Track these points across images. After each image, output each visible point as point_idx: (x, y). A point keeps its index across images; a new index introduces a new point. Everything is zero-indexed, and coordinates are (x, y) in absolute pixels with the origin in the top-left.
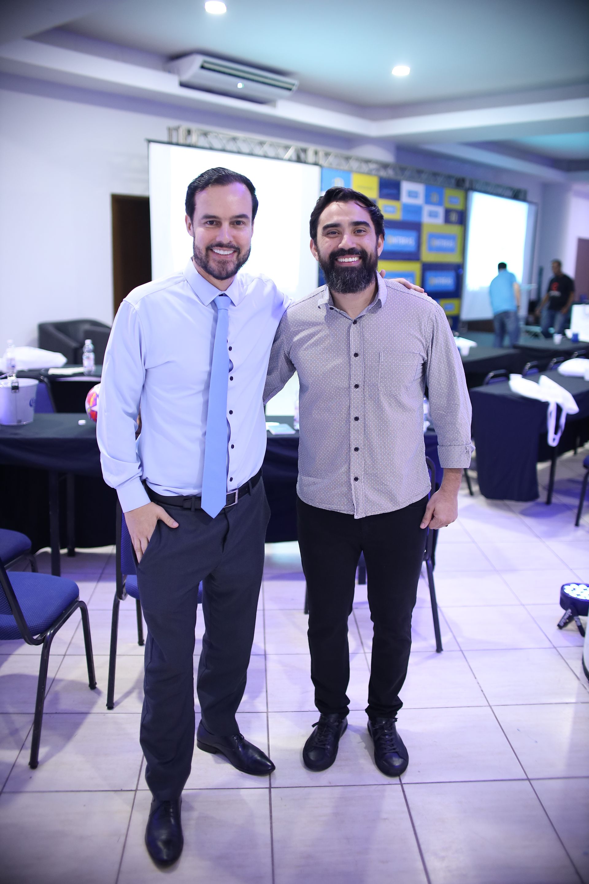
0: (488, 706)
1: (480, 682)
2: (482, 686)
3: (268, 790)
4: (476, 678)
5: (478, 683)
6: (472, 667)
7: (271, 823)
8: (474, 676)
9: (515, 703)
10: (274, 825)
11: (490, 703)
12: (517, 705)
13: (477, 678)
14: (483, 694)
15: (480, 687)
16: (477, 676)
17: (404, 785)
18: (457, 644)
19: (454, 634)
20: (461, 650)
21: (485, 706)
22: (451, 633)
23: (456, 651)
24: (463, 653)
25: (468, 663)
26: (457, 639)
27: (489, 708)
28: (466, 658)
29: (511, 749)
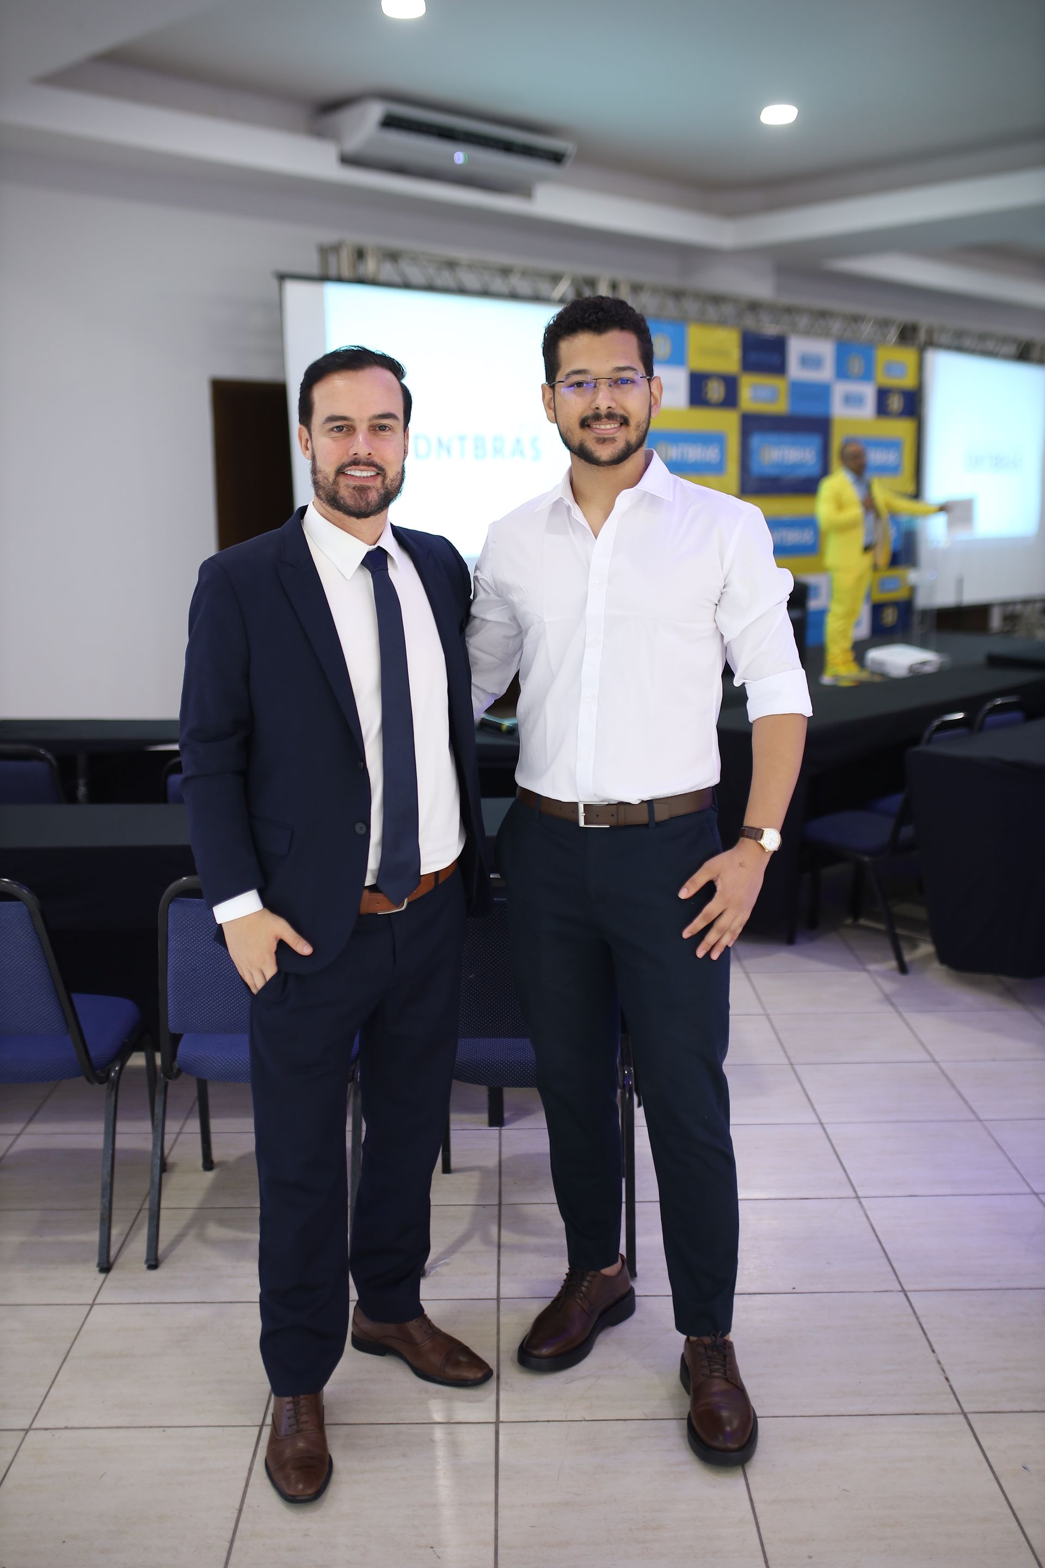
0: (958, 1414)
1: (942, 1362)
2: (945, 1368)
4: (933, 1351)
5: (939, 1362)
6: (925, 1327)
9: (1019, 1409)
11: (964, 1405)
12: (1022, 1412)
13: (936, 1350)
14: (948, 1387)
15: (943, 1371)
16: (935, 1347)
18: (894, 1277)
19: (890, 1256)
20: (904, 1291)
21: (953, 1414)
22: (883, 1254)
23: (893, 1291)
24: (906, 1296)
25: (917, 1318)
26: (894, 1265)
27: (961, 1418)
28: (913, 1308)
29: (1008, 1511)
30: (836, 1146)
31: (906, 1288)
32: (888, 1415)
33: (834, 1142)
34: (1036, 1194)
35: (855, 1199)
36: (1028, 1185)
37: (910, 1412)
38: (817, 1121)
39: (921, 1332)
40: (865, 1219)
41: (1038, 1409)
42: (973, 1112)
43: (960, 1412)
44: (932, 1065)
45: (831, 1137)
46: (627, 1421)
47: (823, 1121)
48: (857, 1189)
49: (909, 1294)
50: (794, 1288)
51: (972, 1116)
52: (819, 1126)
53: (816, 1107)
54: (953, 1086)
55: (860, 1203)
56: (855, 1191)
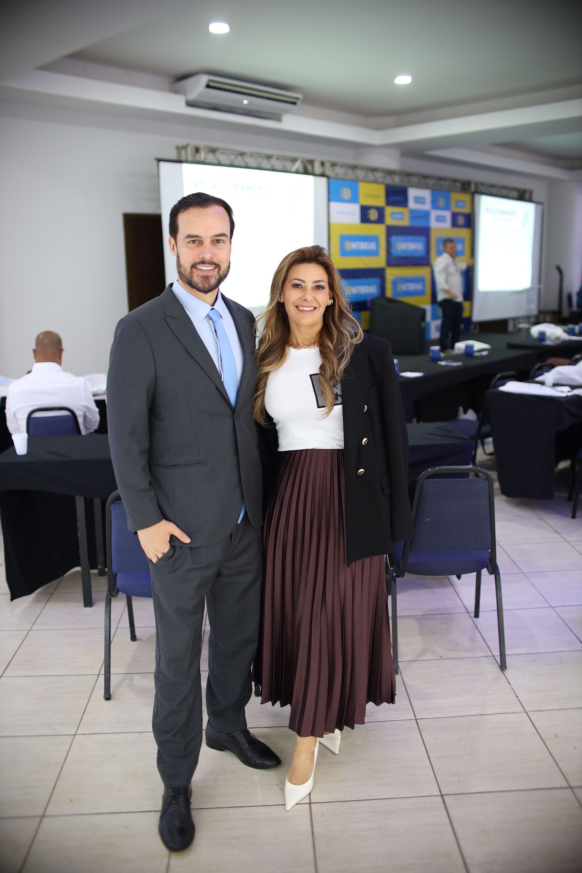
3: (308, 805)
4: (509, 684)
5: (513, 689)
7: (313, 840)
8: (508, 681)
10: (316, 841)
11: (526, 708)
12: (553, 710)
13: (511, 683)
14: (517, 700)
15: (515, 692)
16: (510, 682)
17: (444, 797)
19: (486, 640)
21: (521, 712)
22: (482, 639)
23: (488, 656)
24: (494, 658)
26: (488, 644)
27: (525, 714)
28: (498, 664)
29: (550, 756)
31: (494, 655)
34: (553, 607)
35: (466, 614)
36: (548, 603)
37: (500, 713)
39: (503, 675)
40: (472, 623)
42: (520, 569)
43: (524, 711)
50: (441, 657)
51: (519, 571)
54: (509, 557)
56: (466, 610)
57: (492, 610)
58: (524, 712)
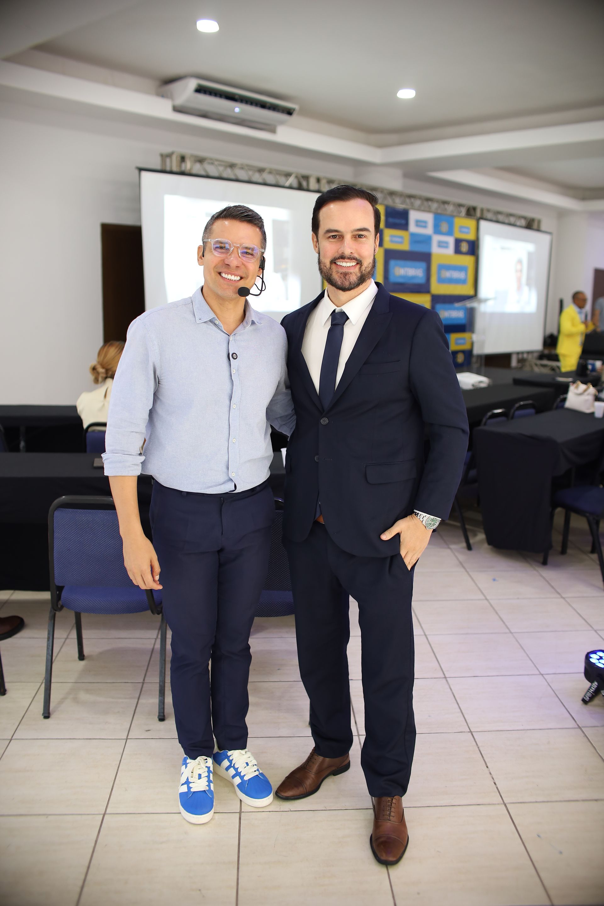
4: (487, 767)
5: (491, 774)
6: (483, 753)
9: (534, 800)
11: (504, 799)
12: (536, 802)
13: (489, 767)
14: (496, 788)
15: (493, 778)
16: (488, 765)
18: (466, 724)
19: (463, 711)
20: (471, 732)
21: (498, 804)
22: (459, 710)
23: (465, 732)
24: (472, 735)
25: (478, 748)
26: (466, 717)
27: (503, 806)
28: (476, 742)
29: (530, 863)
30: (433, 648)
31: (472, 730)
32: (462, 805)
33: (432, 646)
34: (542, 675)
35: (444, 679)
36: (538, 669)
37: (475, 804)
38: (423, 634)
39: (481, 756)
40: (449, 690)
41: (545, 800)
42: (508, 628)
44: (486, 602)
45: (431, 643)
46: (315, 811)
47: (427, 634)
48: (445, 673)
49: (473, 733)
51: (507, 631)
52: (424, 636)
53: (423, 625)
54: (497, 613)
55: (447, 681)
56: (444, 674)
57: (474, 675)
58: (502, 804)
